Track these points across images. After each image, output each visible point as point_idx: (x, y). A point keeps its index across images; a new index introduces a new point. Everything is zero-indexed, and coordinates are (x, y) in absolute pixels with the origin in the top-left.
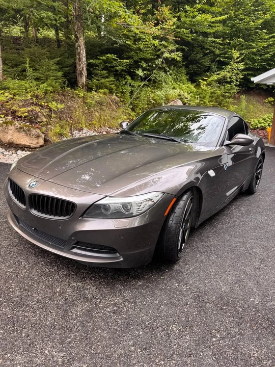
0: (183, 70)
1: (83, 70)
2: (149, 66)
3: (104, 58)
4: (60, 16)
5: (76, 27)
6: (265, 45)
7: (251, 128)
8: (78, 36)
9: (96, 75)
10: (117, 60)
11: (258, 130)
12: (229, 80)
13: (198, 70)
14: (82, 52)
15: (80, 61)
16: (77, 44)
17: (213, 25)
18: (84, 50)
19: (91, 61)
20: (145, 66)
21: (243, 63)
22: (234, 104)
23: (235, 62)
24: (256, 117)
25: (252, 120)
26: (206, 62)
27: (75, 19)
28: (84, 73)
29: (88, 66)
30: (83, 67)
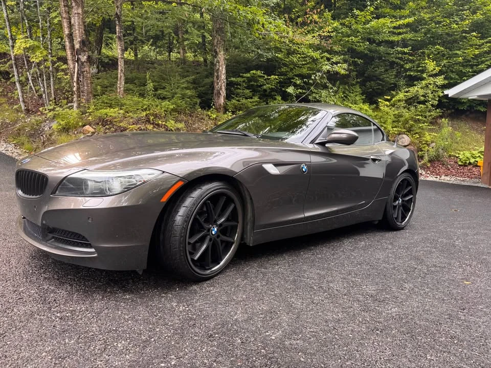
0: (358, 89)
1: (221, 89)
2: (304, 82)
3: (248, 75)
4: (203, 31)
5: (216, 40)
6: (477, 52)
7: (460, 163)
8: (218, 50)
9: (237, 95)
10: (264, 77)
11: (471, 166)
12: (422, 98)
13: (378, 89)
14: (220, 68)
15: (218, 80)
16: (216, 59)
17: (396, 31)
18: (224, 67)
19: (233, 79)
20: (298, 82)
21: (443, 77)
22: (431, 130)
23: (429, 76)
24: (469, 150)
25: (462, 153)
26: (390, 77)
27: (215, 32)
28: (222, 93)
29: (227, 84)
30: (221, 86)
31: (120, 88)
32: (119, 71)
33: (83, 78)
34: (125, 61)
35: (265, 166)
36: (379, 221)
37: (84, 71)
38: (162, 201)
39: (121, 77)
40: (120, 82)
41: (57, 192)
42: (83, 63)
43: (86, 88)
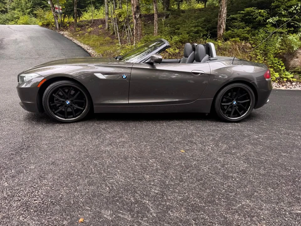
1: (222, 24)
14: (222, 10)
15: (220, 18)
16: (220, 4)
18: (225, 8)
19: (233, 16)
20: (283, 13)
28: (222, 27)
29: (227, 20)
30: (222, 22)
31: (155, 31)
32: (155, 21)
33: (138, 27)
34: (158, 15)
35: (96, 74)
36: (208, 113)
37: (138, 23)
38: (38, 86)
39: (156, 24)
40: (156, 27)
42: (137, 19)
43: (139, 32)
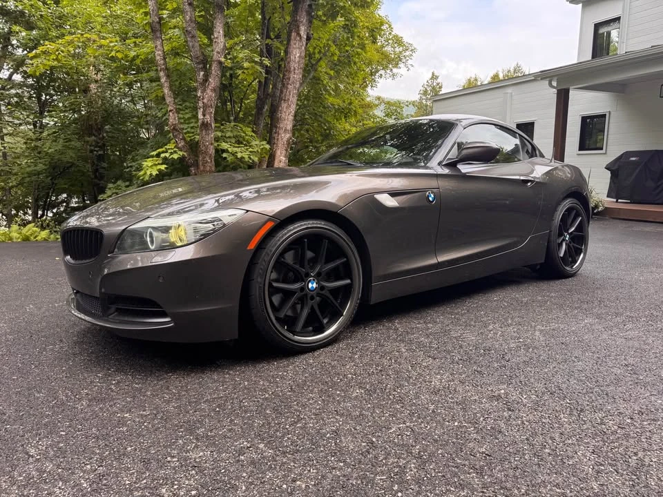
35: (378, 197)
36: (541, 264)
38: (248, 248)
41: (116, 250)
